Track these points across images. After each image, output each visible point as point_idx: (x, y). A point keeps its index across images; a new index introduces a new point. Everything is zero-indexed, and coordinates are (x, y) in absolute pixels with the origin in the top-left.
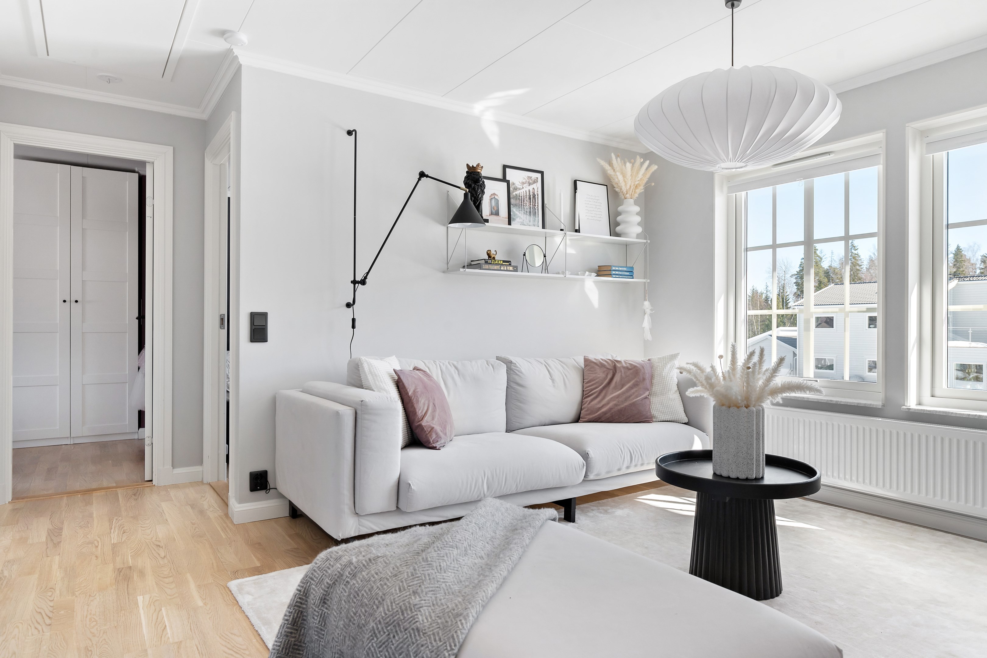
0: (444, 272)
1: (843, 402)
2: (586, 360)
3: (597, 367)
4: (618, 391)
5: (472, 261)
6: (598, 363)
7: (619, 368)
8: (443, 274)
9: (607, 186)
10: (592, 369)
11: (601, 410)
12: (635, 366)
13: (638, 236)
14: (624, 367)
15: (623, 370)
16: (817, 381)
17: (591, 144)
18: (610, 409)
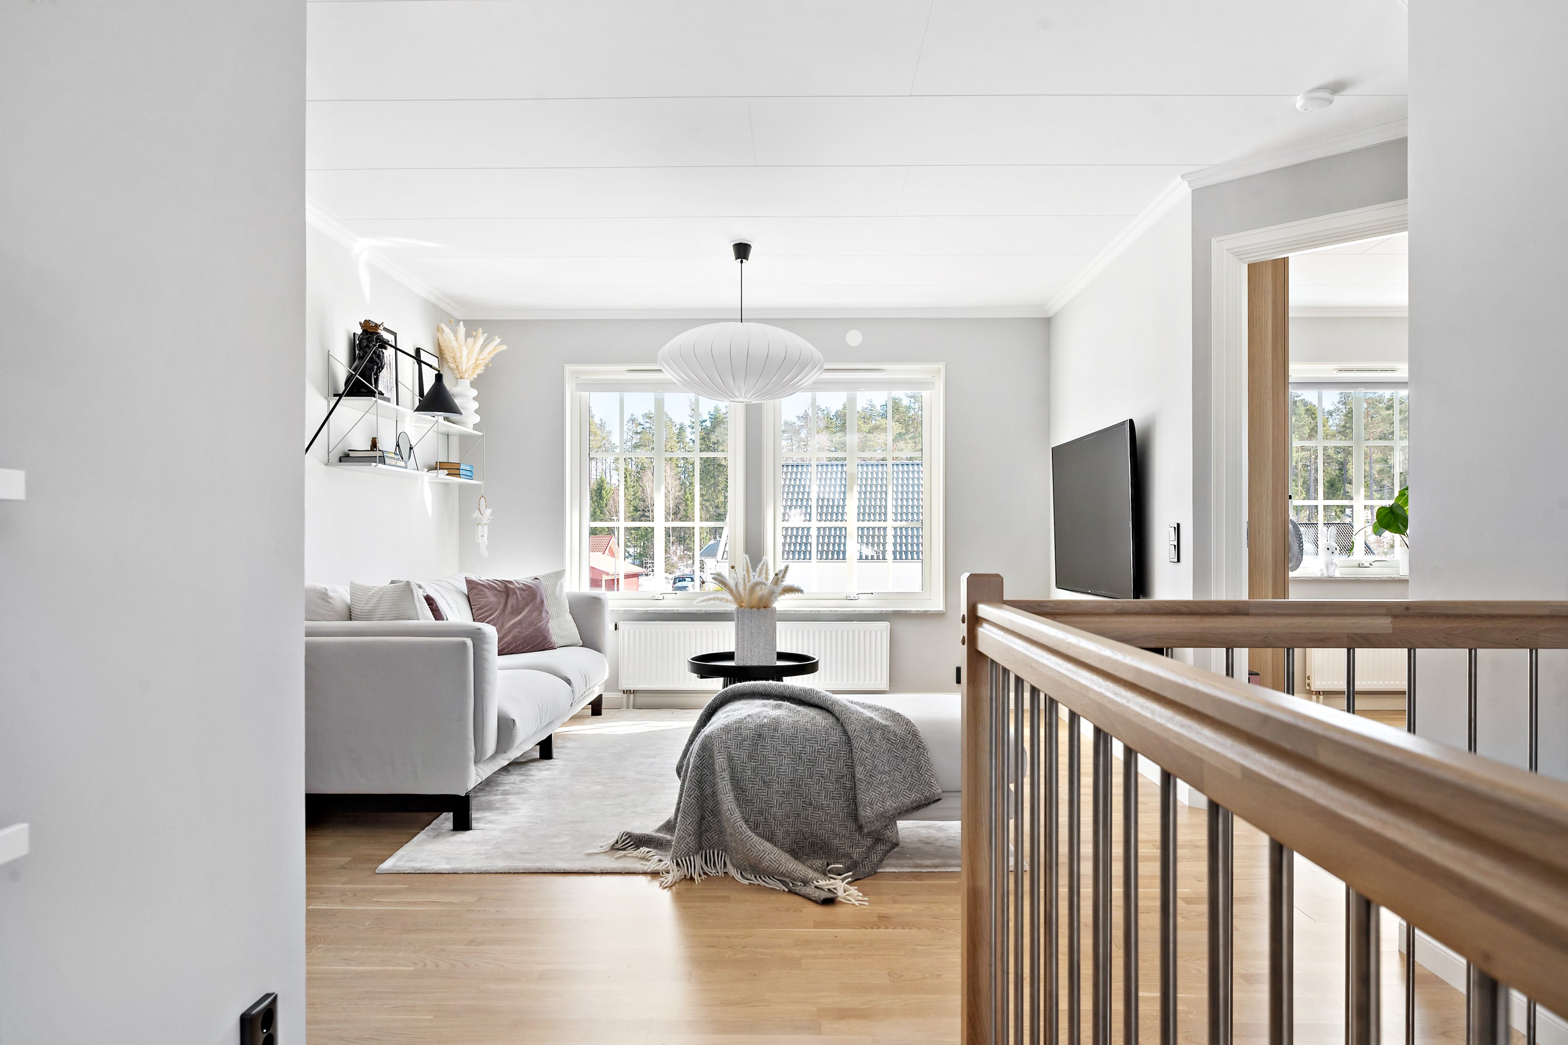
0: (326, 464)
1: (712, 610)
2: (469, 582)
3: (487, 590)
4: (517, 616)
5: (350, 450)
6: (486, 585)
7: (513, 589)
8: (324, 467)
9: (438, 358)
10: (481, 593)
11: (502, 640)
12: (530, 587)
13: (476, 427)
14: (518, 588)
15: (518, 592)
16: (676, 594)
17: (427, 301)
18: (515, 638)
